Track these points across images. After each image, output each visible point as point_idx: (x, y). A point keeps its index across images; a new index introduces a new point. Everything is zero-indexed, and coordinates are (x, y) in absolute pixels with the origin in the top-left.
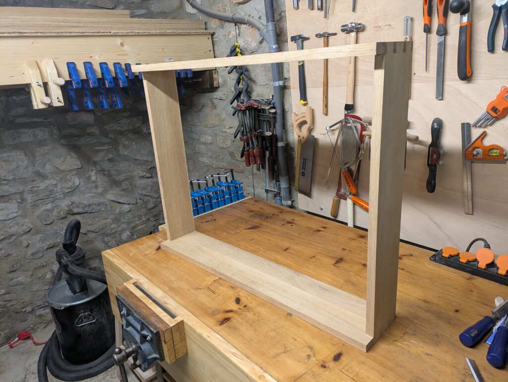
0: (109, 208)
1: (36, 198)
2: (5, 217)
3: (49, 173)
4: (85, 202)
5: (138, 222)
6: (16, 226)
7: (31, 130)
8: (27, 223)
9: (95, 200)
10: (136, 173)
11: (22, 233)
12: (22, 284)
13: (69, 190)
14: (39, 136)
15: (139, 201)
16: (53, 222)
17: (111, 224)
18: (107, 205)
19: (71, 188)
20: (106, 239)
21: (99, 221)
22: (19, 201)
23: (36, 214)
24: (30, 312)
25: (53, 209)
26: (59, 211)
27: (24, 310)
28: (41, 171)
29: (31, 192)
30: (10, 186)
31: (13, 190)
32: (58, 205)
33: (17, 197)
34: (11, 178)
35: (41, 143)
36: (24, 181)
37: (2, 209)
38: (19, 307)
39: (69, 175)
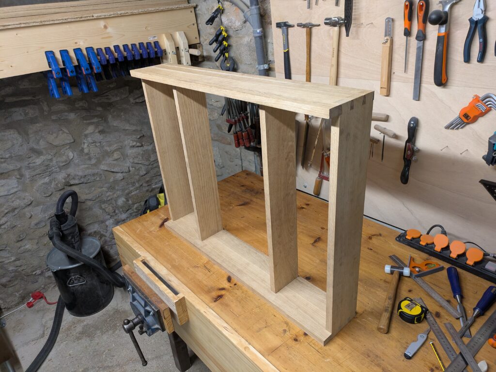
0: (103, 177)
1: (34, 173)
2: (6, 192)
3: (44, 148)
4: (80, 174)
5: (132, 189)
6: (18, 200)
7: (21, 109)
8: (28, 197)
9: (90, 171)
10: (126, 143)
11: (24, 206)
12: (29, 251)
13: (64, 164)
14: (30, 114)
15: (131, 169)
16: (52, 194)
17: (107, 192)
18: (101, 174)
19: (66, 161)
20: (103, 206)
21: (95, 190)
22: (18, 177)
23: (35, 188)
24: (40, 275)
25: (50, 182)
26: (57, 184)
27: (34, 273)
28: (35, 147)
29: (29, 168)
30: (8, 164)
31: (11, 167)
32: (55, 178)
33: (16, 174)
34: (7, 156)
35: (33, 121)
36: (20, 158)
37: (2, 186)
38: (30, 271)
39: (63, 150)
